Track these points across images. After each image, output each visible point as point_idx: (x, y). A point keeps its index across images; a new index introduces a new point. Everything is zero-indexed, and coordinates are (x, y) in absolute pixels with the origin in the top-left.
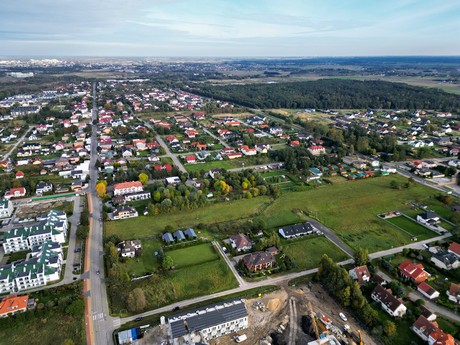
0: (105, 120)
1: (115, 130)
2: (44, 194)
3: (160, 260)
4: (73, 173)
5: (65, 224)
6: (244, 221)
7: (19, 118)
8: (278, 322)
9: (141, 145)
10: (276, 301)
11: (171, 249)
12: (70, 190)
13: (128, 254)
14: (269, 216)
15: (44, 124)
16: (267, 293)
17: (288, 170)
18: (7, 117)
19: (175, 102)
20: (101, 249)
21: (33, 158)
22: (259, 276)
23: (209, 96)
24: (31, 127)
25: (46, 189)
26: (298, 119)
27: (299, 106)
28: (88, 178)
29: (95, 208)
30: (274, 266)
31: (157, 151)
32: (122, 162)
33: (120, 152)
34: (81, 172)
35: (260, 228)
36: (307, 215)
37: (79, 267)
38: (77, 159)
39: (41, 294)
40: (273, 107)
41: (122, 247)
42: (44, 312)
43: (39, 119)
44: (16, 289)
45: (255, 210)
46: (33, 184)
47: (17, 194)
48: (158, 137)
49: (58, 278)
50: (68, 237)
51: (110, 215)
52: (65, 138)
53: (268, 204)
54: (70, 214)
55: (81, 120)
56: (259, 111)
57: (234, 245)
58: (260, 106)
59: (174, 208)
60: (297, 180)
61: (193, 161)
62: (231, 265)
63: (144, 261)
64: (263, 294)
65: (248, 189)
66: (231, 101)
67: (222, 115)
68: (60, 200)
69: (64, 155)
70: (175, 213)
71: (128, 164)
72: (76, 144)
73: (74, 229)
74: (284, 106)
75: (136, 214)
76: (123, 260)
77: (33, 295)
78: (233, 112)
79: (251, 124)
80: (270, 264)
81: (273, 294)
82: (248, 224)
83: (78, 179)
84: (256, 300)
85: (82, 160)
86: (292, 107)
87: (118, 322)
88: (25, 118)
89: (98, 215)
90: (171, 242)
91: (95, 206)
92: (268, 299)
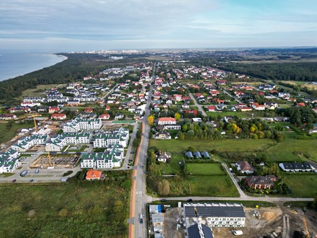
0: (158, 83)
1: (163, 88)
2: (119, 119)
3: (182, 167)
4: (136, 110)
5: (128, 136)
6: (249, 154)
7: (112, 80)
8: (271, 230)
9: (179, 98)
10: (271, 214)
11: (191, 162)
12: (133, 119)
13: (162, 160)
14: (271, 153)
15: (124, 83)
16: (264, 206)
17: (293, 123)
18: (106, 79)
19: (205, 74)
20: (146, 154)
21: (116, 100)
22: (258, 193)
23: (231, 71)
24: (117, 85)
25: (120, 117)
26: (306, 88)
27: (307, 79)
28: (144, 113)
29: (145, 131)
30: (272, 188)
31: (189, 102)
32: (165, 106)
33: (165, 101)
34: (140, 110)
35: (263, 160)
36: (308, 157)
37: (132, 162)
38: (139, 103)
39: (109, 172)
40: (283, 79)
41: (158, 155)
42: (109, 182)
43: (122, 81)
44: (97, 167)
45: (259, 148)
46: (114, 113)
47: (105, 118)
48: (190, 94)
49: (119, 166)
50: (128, 144)
51: (154, 135)
52: (134, 91)
53: (272, 145)
54: (131, 132)
55: (144, 82)
56: (270, 81)
57: (239, 168)
58: (271, 78)
59: (196, 137)
60: (300, 131)
61: (213, 110)
62: (235, 182)
63: (171, 166)
64: (260, 206)
65: (255, 132)
66: (247, 74)
67: (239, 83)
68: (127, 124)
69: (133, 100)
70: (196, 141)
71: (169, 108)
72: (140, 95)
73: (132, 140)
74: (293, 79)
75: (170, 138)
76: (158, 163)
77: (104, 172)
78: (248, 81)
79: (262, 89)
80: (269, 186)
81: (269, 209)
82: (252, 156)
83: (138, 114)
84: (254, 209)
85: (142, 103)
86: (300, 79)
87: (150, 199)
88: (115, 80)
89: (147, 135)
90: (191, 158)
91: (146, 129)
92: (264, 211)
